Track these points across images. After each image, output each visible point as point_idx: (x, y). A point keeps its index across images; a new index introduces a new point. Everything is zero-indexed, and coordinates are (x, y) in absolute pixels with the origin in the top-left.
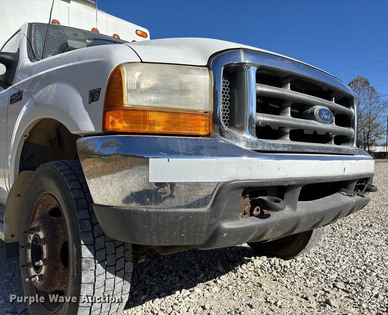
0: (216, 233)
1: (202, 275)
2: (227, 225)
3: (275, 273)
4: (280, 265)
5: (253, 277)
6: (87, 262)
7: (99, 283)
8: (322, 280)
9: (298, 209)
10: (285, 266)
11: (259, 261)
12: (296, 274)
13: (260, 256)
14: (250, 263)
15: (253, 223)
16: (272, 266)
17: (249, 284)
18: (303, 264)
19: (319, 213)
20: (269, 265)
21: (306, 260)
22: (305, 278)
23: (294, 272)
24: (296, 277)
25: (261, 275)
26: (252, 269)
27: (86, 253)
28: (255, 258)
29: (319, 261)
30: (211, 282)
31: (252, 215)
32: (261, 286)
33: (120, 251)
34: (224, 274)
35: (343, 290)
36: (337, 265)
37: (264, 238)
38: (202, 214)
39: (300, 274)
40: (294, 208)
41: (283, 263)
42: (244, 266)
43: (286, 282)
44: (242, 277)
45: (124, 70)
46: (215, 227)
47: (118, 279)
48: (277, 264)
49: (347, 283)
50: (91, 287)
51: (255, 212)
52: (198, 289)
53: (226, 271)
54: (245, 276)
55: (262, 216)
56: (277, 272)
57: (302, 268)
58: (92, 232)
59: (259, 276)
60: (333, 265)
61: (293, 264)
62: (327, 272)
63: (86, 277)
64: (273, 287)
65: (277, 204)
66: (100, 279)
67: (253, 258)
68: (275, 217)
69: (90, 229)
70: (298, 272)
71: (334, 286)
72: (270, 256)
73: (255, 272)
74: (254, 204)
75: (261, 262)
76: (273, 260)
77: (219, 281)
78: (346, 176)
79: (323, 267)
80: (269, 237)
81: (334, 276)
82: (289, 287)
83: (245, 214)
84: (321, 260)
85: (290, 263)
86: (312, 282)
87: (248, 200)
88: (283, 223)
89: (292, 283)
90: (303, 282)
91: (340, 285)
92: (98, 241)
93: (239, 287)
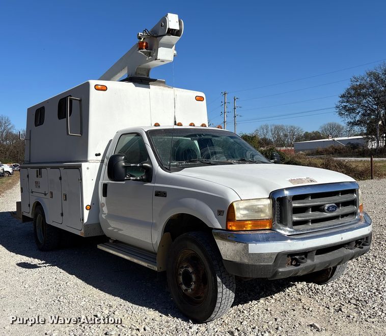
0: (276, 273)
1: (263, 293)
2: (280, 270)
3: (311, 293)
4: (315, 288)
5: (296, 295)
6: (219, 283)
7: (224, 293)
8: (342, 298)
9: (315, 260)
10: (318, 289)
11: (300, 285)
12: (325, 294)
13: (301, 282)
14: (294, 287)
15: (292, 269)
16: (309, 288)
17: (293, 299)
18: (331, 288)
19: (328, 261)
20: (307, 288)
21: (335, 285)
22: (331, 296)
23: (324, 292)
24: (325, 296)
25: (301, 294)
26: (296, 290)
27: (219, 280)
28: (298, 283)
29: (344, 286)
30: (269, 298)
31: (292, 265)
32: (300, 300)
33: (231, 279)
34: (277, 293)
35: (354, 304)
36: (356, 289)
37: (298, 275)
38: (270, 265)
39: (328, 294)
40: (313, 260)
41: (317, 286)
42: (290, 289)
43: (317, 299)
44: (288, 295)
45: (235, 204)
46: (275, 271)
47: (231, 292)
48: (313, 287)
49: (358, 300)
50: (221, 294)
51: (293, 263)
52: (262, 301)
53: (278, 291)
54: (291, 294)
55: (296, 265)
56: (313, 293)
57: (330, 291)
58: (220, 270)
59: (300, 294)
60: (353, 289)
61: (324, 287)
62: (347, 293)
63: (219, 290)
64: (309, 301)
65: (303, 261)
66: (225, 291)
67: (296, 283)
68: (302, 266)
69: (219, 269)
70: (326, 293)
71: (349, 302)
72: (308, 281)
73: (297, 292)
74: (292, 260)
75: (302, 286)
76: (310, 284)
77: (274, 297)
78: (344, 241)
79: (345, 290)
80: (300, 274)
81: (351, 296)
82: (319, 301)
83: (288, 264)
84: (346, 285)
85: (322, 287)
86: (335, 299)
87: (290, 258)
88: (307, 268)
89: (322, 299)
90: (329, 299)
91: (353, 301)
92: (223, 274)
93: (287, 301)
